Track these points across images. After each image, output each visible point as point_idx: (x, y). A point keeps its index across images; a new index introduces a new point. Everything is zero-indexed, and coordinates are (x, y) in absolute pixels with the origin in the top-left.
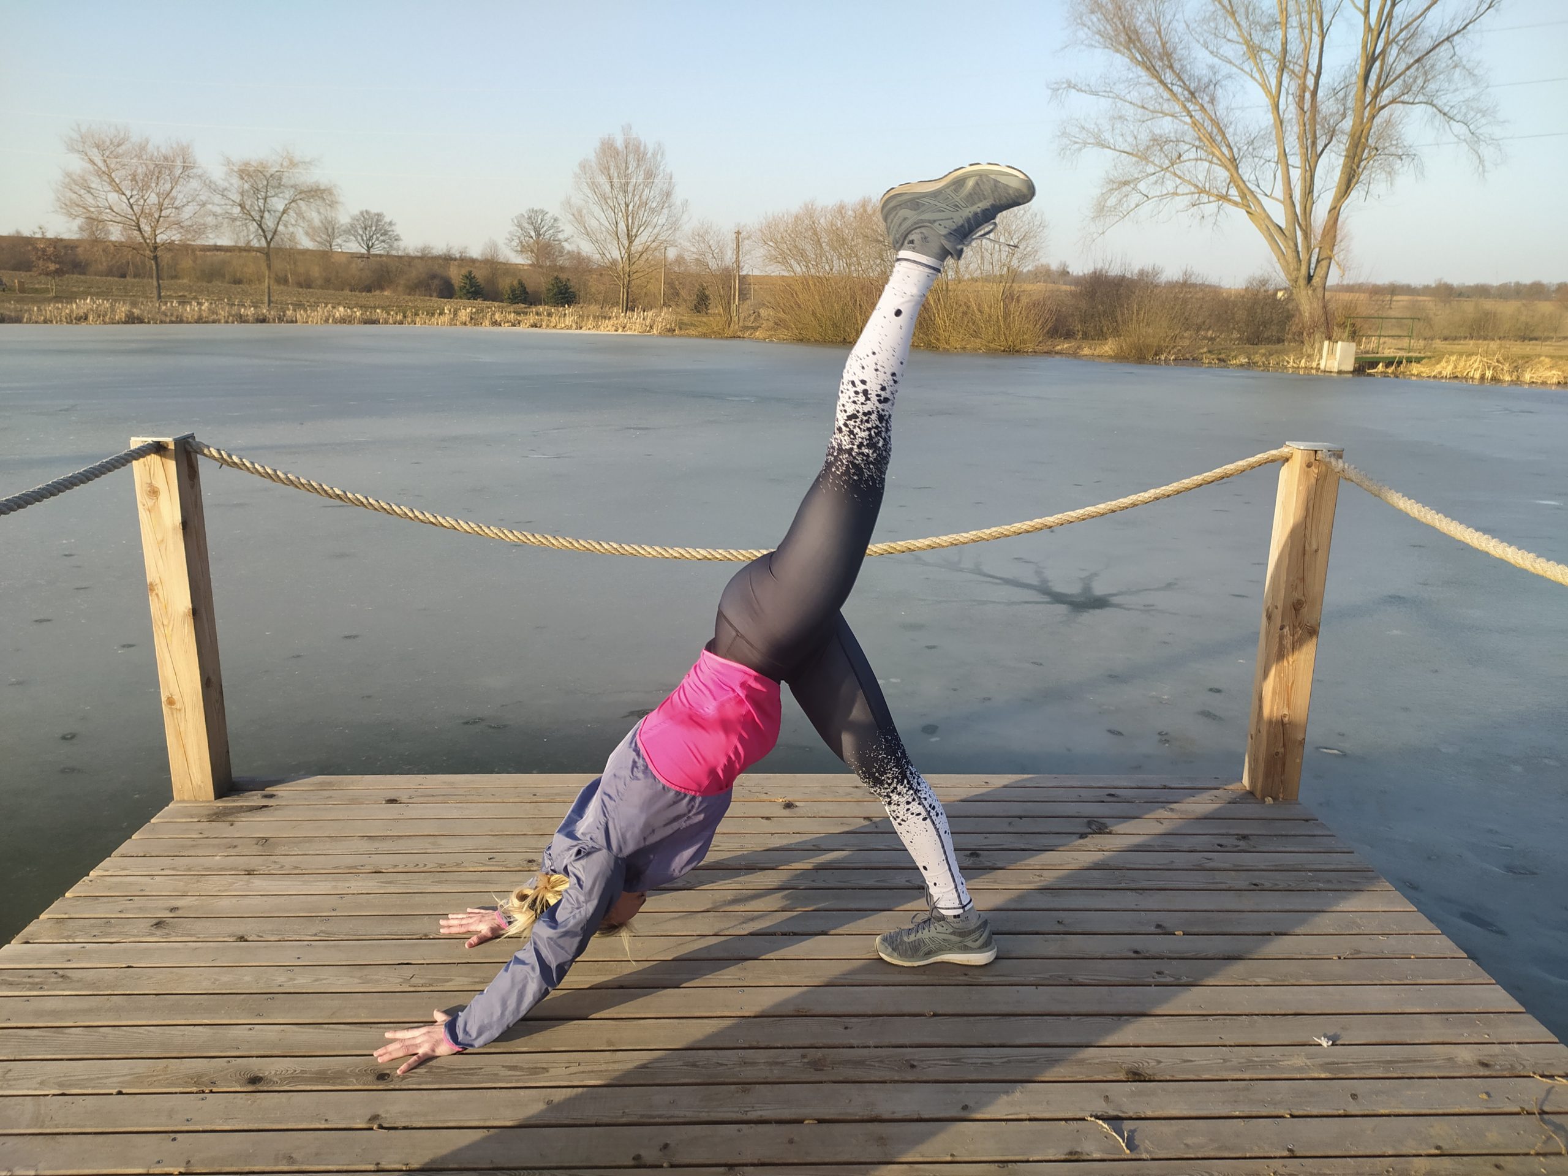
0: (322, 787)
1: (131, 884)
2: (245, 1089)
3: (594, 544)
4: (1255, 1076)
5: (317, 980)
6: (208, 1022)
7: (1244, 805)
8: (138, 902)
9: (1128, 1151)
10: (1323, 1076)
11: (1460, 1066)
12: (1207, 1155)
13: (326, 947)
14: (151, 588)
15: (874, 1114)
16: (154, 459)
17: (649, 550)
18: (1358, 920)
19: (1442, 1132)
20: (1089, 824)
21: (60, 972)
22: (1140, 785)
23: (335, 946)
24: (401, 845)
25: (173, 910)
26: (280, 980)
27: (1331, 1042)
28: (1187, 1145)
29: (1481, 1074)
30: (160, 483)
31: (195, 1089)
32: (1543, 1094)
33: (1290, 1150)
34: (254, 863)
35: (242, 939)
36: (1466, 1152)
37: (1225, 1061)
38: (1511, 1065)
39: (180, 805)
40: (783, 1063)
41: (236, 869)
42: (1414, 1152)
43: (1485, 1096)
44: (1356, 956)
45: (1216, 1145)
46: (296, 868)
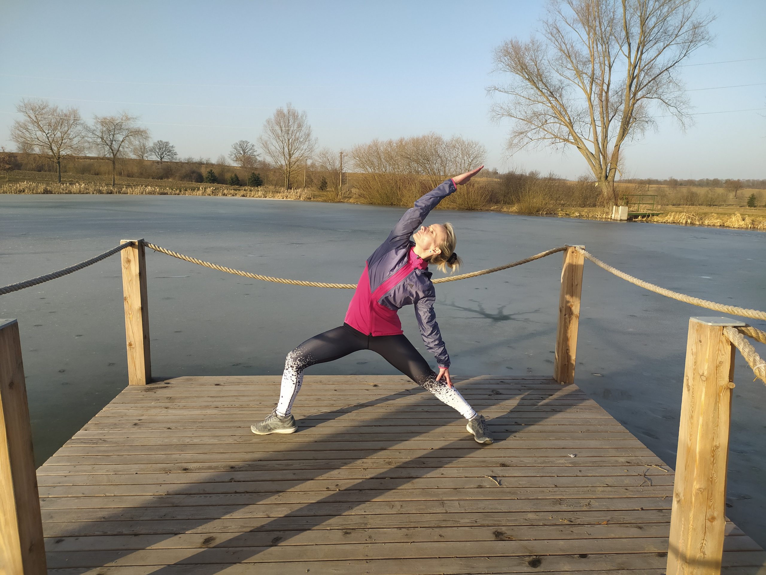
0: (188, 380)
1: (121, 412)
2: (182, 472)
3: (300, 282)
4: (546, 465)
5: (201, 441)
6: (163, 453)
7: (553, 385)
8: (125, 418)
9: (499, 485)
10: (570, 465)
11: (619, 463)
12: (526, 486)
13: (203, 430)
14: (125, 299)
15: (410, 476)
16: (130, 248)
17: (321, 284)
18: (590, 421)
19: (609, 481)
20: (493, 391)
21: (103, 439)
22: (513, 378)
23: (206, 430)
24: (224, 399)
25: (139, 420)
26: (187, 440)
27: (574, 456)
28: (520, 484)
29: (627, 465)
30: (131, 258)
31: (164, 472)
32: (647, 470)
33: (555, 485)
34: (168, 405)
35: (169, 428)
36: (617, 486)
37: (535, 461)
38: (638, 463)
39: (131, 387)
40: (377, 463)
41: (161, 407)
42: (599, 486)
43: (626, 471)
44: (588, 431)
45: (530, 484)
46: (185, 406)
